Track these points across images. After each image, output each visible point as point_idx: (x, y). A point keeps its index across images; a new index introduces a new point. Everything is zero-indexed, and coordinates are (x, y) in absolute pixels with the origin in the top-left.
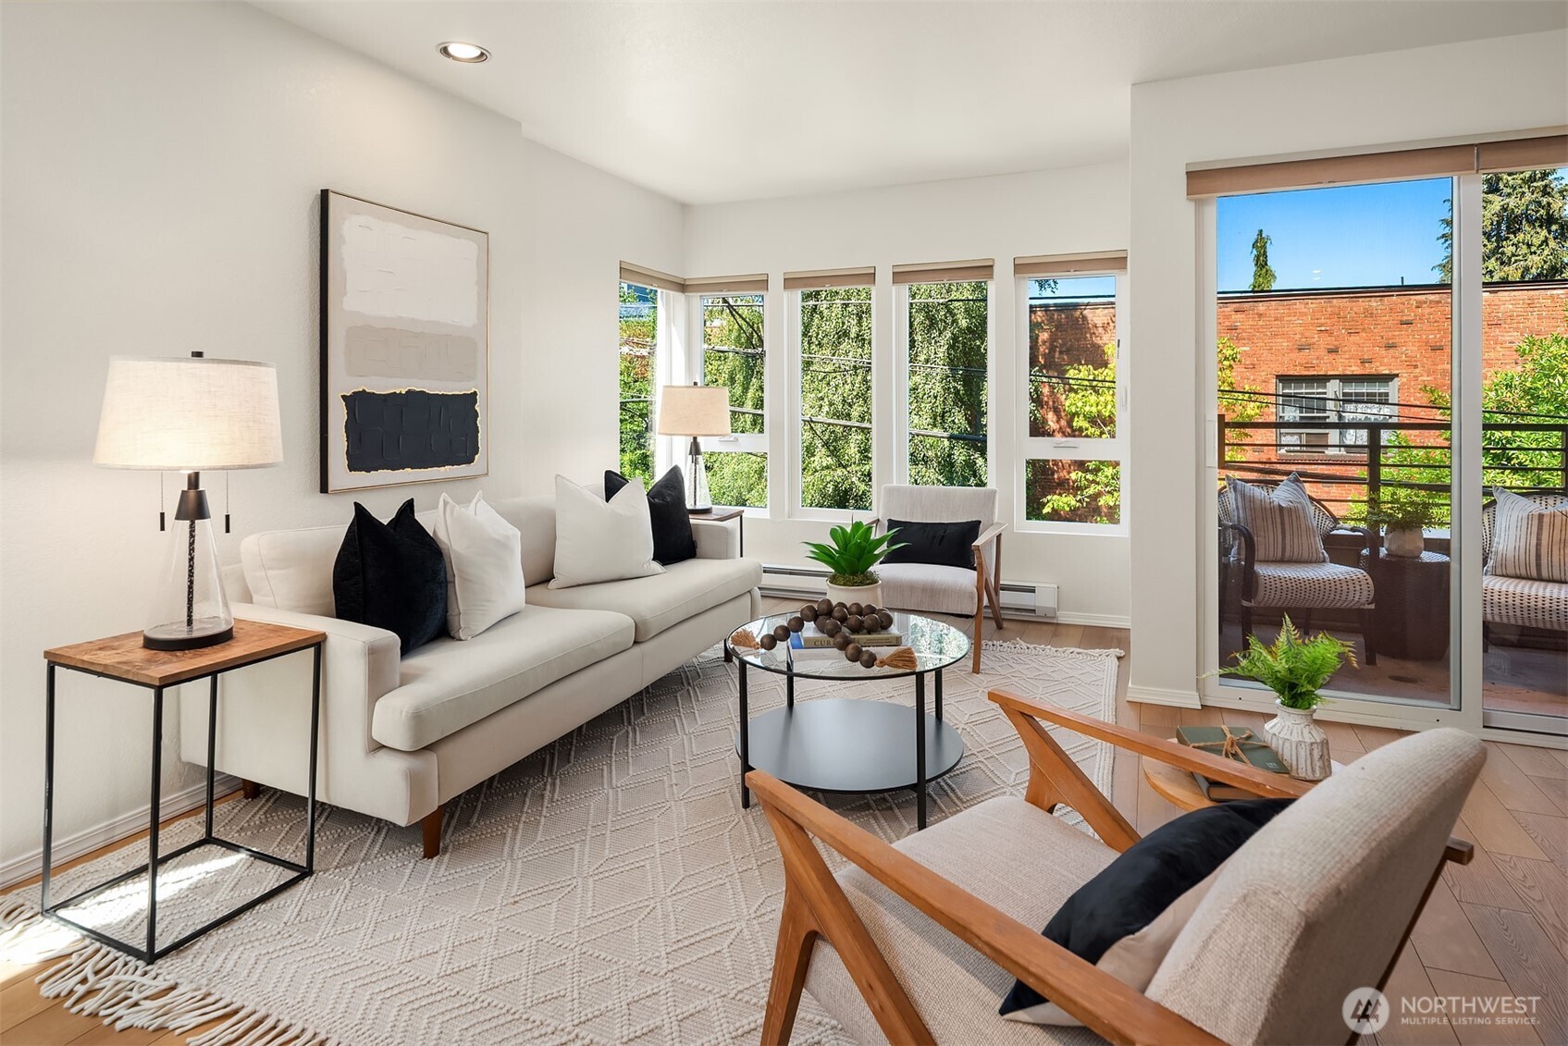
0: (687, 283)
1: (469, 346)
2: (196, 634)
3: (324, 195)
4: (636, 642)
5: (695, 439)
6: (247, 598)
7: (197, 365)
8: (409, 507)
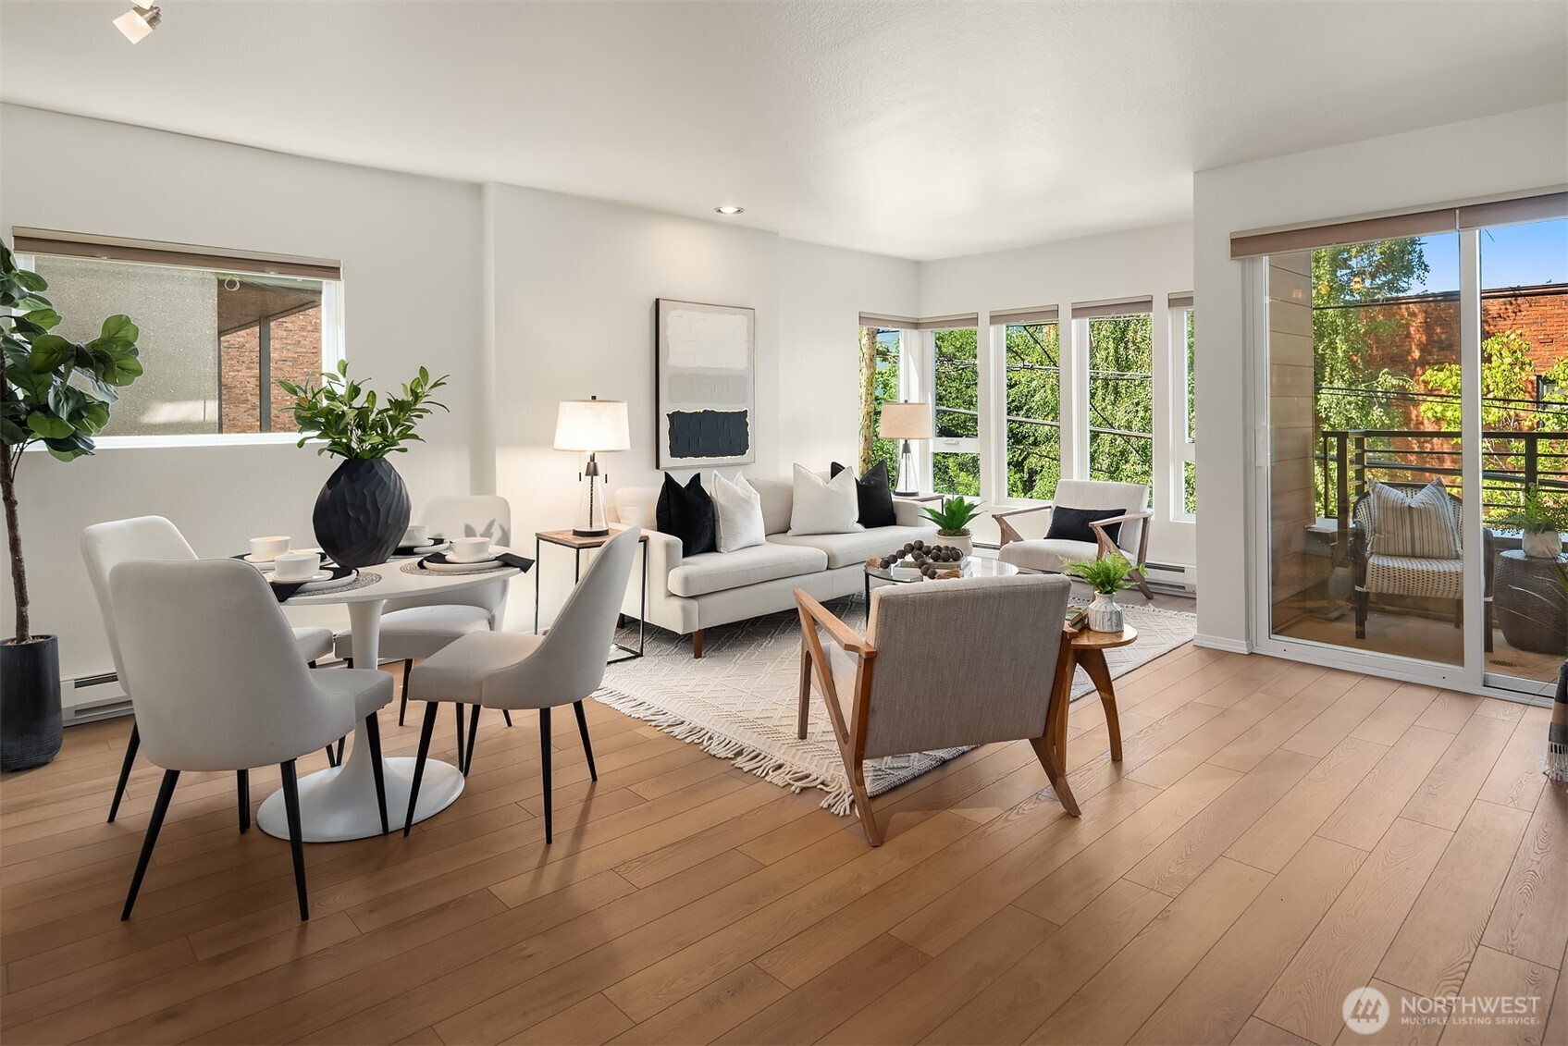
0: (920, 321)
1: (743, 382)
2: (594, 529)
3: (657, 300)
4: (828, 568)
5: (906, 441)
6: (618, 521)
7: (594, 404)
8: (698, 476)
